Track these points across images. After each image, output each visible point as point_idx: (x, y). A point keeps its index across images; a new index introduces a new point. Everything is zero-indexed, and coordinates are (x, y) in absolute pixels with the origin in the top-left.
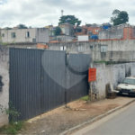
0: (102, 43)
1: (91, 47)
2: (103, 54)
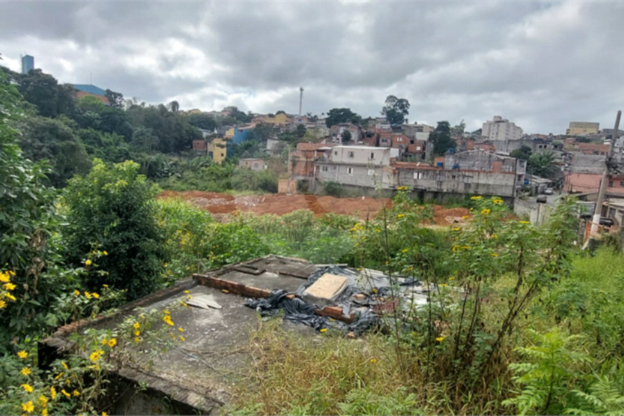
0: (467, 174)
1: (454, 177)
2: (468, 186)
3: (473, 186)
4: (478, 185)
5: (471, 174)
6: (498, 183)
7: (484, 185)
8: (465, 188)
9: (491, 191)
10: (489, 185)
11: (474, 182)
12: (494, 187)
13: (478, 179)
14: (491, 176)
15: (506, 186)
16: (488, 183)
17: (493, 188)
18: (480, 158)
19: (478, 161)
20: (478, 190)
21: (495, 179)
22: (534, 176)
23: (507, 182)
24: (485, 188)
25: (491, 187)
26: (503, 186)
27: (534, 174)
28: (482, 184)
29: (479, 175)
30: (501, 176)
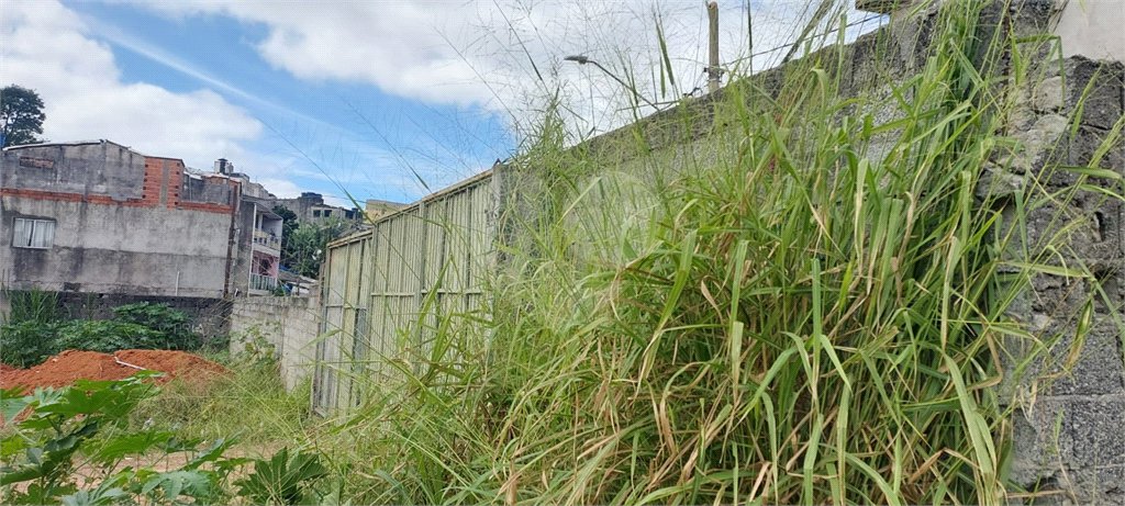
3: (55, 261)
4: (79, 256)
5: (45, 208)
6: (168, 246)
7: (108, 256)
8: (19, 267)
9: (139, 280)
10: (130, 254)
11: (61, 242)
12: (150, 262)
13: (82, 228)
14: (136, 218)
15: (201, 258)
16: (126, 246)
17: (148, 271)
18: (109, 172)
19: (103, 179)
20: (80, 279)
21: (154, 231)
22: (304, 278)
23: (204, 243)
24: (115, 269)
25: (137, 264)
26: (186, 258)
27: (304, 275)
28: (99, 252)
29: (83, 214)
30: (177, 220)
